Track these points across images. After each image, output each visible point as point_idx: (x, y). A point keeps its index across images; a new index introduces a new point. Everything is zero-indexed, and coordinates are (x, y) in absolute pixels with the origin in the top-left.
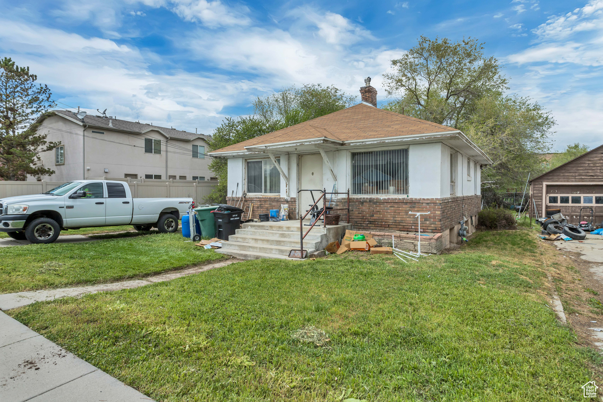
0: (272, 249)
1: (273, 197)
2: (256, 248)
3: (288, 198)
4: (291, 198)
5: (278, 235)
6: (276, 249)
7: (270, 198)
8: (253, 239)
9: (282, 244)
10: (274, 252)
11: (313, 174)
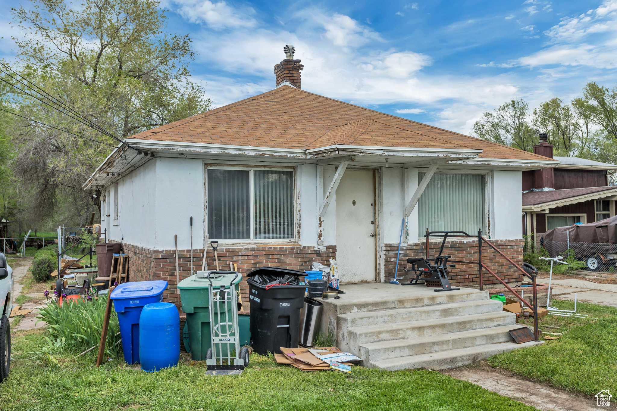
0: (475, 338)
1: (288, 246)
2: (447, 342)
3: (321, 247)
4: (328, 247)
5: (437, 314)
6: (482, 336)
7: (281, 249)
8: (414, 329)
9: (468, 326)
10: (478, 342)
11: (354, 203)
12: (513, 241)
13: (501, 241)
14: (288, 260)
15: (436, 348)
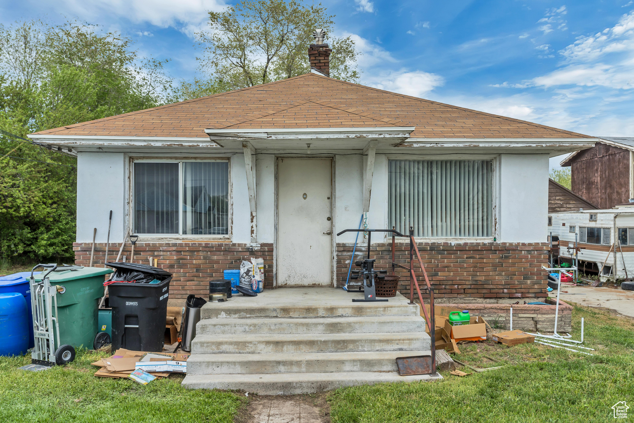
0: (342, 362)
1: (215, 243)
2: (298, 363)
3: (254, 245)
4: (263, 245)
5: (321, 328)
6: (354, 361)
7: (207, 246)
8: (268, 343)
9: (351, 346)
10: (347, 367)
11: (305, 196)
12: (530, 244)
13: (511, 244)
14: (215, 257)
15: (282, 368)
